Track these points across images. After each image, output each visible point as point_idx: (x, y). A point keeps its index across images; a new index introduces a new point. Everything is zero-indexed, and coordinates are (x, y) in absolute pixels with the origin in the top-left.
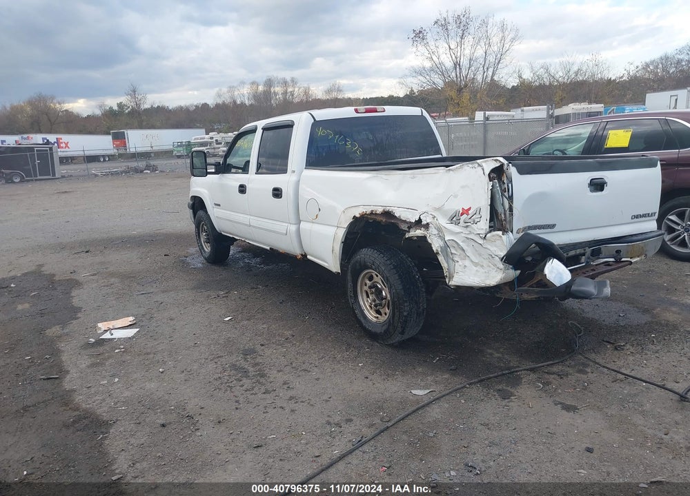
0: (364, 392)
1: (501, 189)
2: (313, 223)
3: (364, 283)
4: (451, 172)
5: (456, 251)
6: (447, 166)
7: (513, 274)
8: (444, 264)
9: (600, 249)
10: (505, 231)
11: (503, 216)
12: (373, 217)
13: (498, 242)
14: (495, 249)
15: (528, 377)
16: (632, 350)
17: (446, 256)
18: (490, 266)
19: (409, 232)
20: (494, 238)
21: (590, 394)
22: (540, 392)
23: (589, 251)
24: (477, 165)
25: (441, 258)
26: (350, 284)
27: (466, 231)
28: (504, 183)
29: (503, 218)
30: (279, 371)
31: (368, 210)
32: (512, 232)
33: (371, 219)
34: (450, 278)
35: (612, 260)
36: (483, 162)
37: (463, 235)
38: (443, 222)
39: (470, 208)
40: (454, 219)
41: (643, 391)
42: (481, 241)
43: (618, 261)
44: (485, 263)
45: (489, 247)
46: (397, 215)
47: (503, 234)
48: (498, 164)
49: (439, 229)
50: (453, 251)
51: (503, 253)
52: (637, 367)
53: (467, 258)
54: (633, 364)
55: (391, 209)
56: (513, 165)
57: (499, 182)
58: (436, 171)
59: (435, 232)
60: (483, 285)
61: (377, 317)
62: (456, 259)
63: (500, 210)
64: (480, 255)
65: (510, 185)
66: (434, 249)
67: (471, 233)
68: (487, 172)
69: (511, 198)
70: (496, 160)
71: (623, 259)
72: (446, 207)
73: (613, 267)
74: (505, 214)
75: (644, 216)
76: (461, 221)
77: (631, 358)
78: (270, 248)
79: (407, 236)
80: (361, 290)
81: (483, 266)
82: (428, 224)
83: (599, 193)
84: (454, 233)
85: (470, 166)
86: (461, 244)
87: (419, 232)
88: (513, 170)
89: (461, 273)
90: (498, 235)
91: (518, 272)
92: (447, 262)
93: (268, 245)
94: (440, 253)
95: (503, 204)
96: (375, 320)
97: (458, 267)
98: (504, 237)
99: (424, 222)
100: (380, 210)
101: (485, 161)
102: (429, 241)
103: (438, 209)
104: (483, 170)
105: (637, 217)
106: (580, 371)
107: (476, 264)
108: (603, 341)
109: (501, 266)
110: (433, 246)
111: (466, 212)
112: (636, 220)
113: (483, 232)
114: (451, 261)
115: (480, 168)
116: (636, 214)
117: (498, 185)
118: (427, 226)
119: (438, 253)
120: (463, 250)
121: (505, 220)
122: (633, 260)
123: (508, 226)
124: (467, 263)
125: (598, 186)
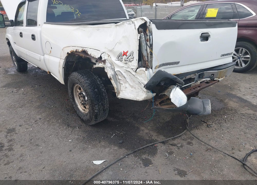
0: (65, 163)
1: (145, 39)
2: (49, 55)
3: (77, 91)
4: (118, 27)
5: (121, 77)
6: (116, 23)
7: (151, 95)
8: (115, 85)
9: (203, 73)
10: (147, 67)
11: (146, 58)
12: (78, 53)
13: (143, 75)
14: (142, 79)
15: (161, 148)
16: (216, 127)
17: (116, 80)
18: (139, 89)
19: (95, 64)
20: (141, 72)
21: (194, 161)
22: (166, 160)
23: (197, 74)
24: (131, 22)
25: (113, 82)
26: (70, 91)
27: (126, 66)
28: (147, 35)
29: (146, 60)
30: (21, 146)
31: (74, 49)
32: (152, 68)
33: (77, 55)
34: (118, 93)
35: (209, 79)
36: (135, 20)
37: (125, 68)
38: (114, 59)
39: (128, 51)
40: (120, 58)
41: (222, 158)
42: (134, 73)
43: (213, 80)
44: (137, 86)
45: (138, 77)
46: (89, 53)
47: (146, 70)
48: (143, 22)
49: (112, 64)
50: (120, 78)
51: (146, 82)
52: (218, 140)
53: (127, 82)
54: (217, 137)
55: (86, 49)
56: (153, 23)
57: (144, 34)
58: (110, 26)
59: (109, 65)
60: (135, 99)
61: (85, 110)
62: (121, 82)
63: (145, 53)
64: (134, 81)
65: (151, 37)
66: (109, 76)
67: (128, 68)
68: (137, 27)
69: (151, 46)
70: (142, 19)
71: (215, 79)
72: (115, 50)
73: (210, 84)
74: (148, 57)
75: (227, 55)
76: (123, 59)
77: (215, 133)
78: (38, 67)
79: (94, 67)
80: (76, 94)
81: (135, 88)
82: (105, 60)
83: (206, 42)
84: (120, 66)
85: (128, 23)
86: (124, 74)
87: (100, 65)
88: (153, 27)
89: (124, 92)
90: (143, 70)
91: (155, 94)
92: (117, 85)
93: (37, 66)
94: (112, 78)
95: (146, 50)
96: (83, 111)
97: (122, 88)
98: (146, 72)
99: (103, 59)
100: (80, 50)
101: (136, 20)
102: (106, 71)
103: (111, 51)
104: (135, 25)
105: (223, 55)
106: (189, 143)
107: (132, 87)
108: (202, 121)
109: (145, 90)
110: (108, 74)
111: (125, 54)
112: (223, 57)
113: (135, 68)
114: (119, 84)
115: (133, 25)
116: (223, 54)
117: (143, 37)
118: (104, 62)
119: (111, 79)
120: (125, 78)
121: (148, 61)
122: (220, 80)
123: (149, 65)
124: (127, 85)
125: (205, 38)
